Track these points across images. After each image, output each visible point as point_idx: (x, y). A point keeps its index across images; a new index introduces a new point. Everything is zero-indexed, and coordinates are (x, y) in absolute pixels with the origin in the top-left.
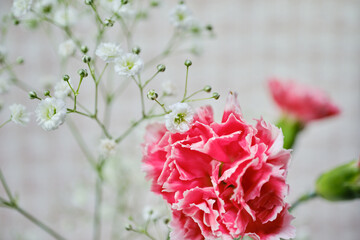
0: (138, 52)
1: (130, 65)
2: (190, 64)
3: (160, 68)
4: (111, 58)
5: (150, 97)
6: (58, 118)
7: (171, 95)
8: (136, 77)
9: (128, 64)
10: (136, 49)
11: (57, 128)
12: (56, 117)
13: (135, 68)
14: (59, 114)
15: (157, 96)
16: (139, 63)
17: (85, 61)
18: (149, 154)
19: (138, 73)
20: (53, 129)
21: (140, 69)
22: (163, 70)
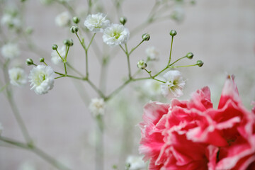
0: (124, 22)
1: (117, 35)
2: (175, 34)
3: (144, 37)
4: (97, 28)
5: (140, 66)
6: (46, 84)
7: (154, 60)
8: (123, 46)
9: (115, 34)
10: (122, 20)
11: (47, 92)
12: (45, 83)
13: (121, 37)
14: (47, 80)
15: (146, 65)
16: (125, 32)
17: (73, 32)
18: (147, 135)
19: (124, 42)
20: (44, 93)
21: (126, 38)
22: (148, 39)
